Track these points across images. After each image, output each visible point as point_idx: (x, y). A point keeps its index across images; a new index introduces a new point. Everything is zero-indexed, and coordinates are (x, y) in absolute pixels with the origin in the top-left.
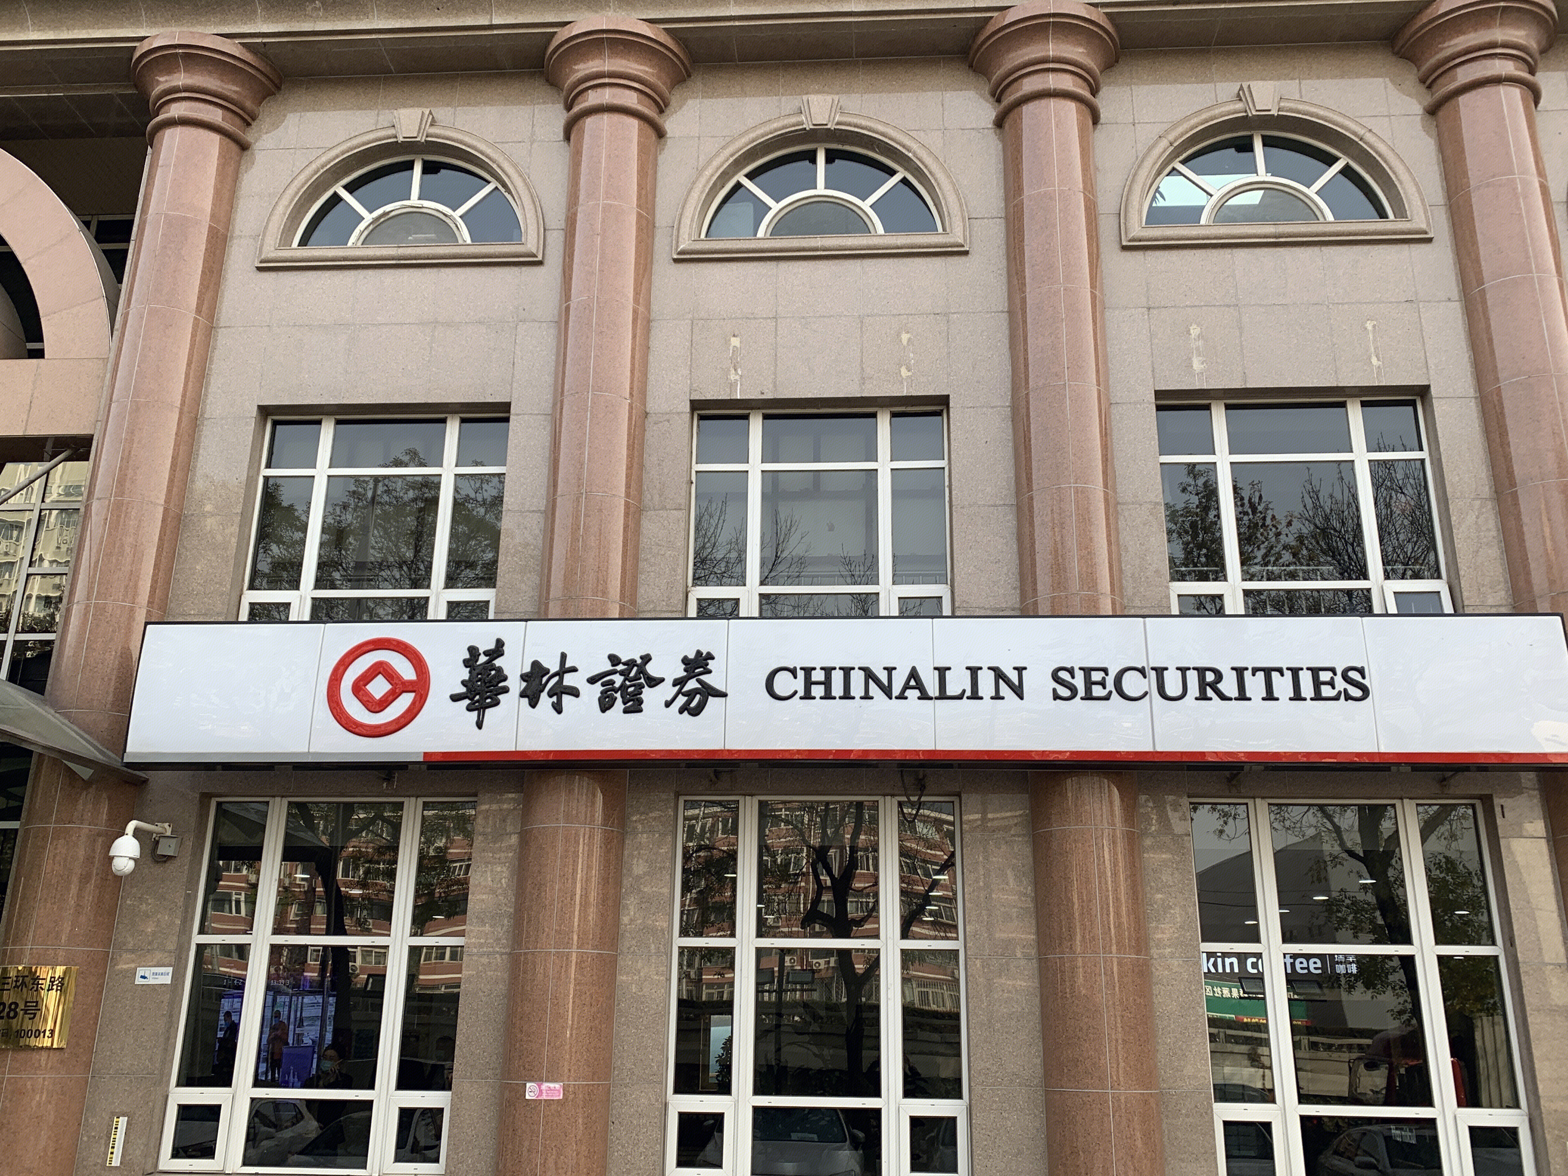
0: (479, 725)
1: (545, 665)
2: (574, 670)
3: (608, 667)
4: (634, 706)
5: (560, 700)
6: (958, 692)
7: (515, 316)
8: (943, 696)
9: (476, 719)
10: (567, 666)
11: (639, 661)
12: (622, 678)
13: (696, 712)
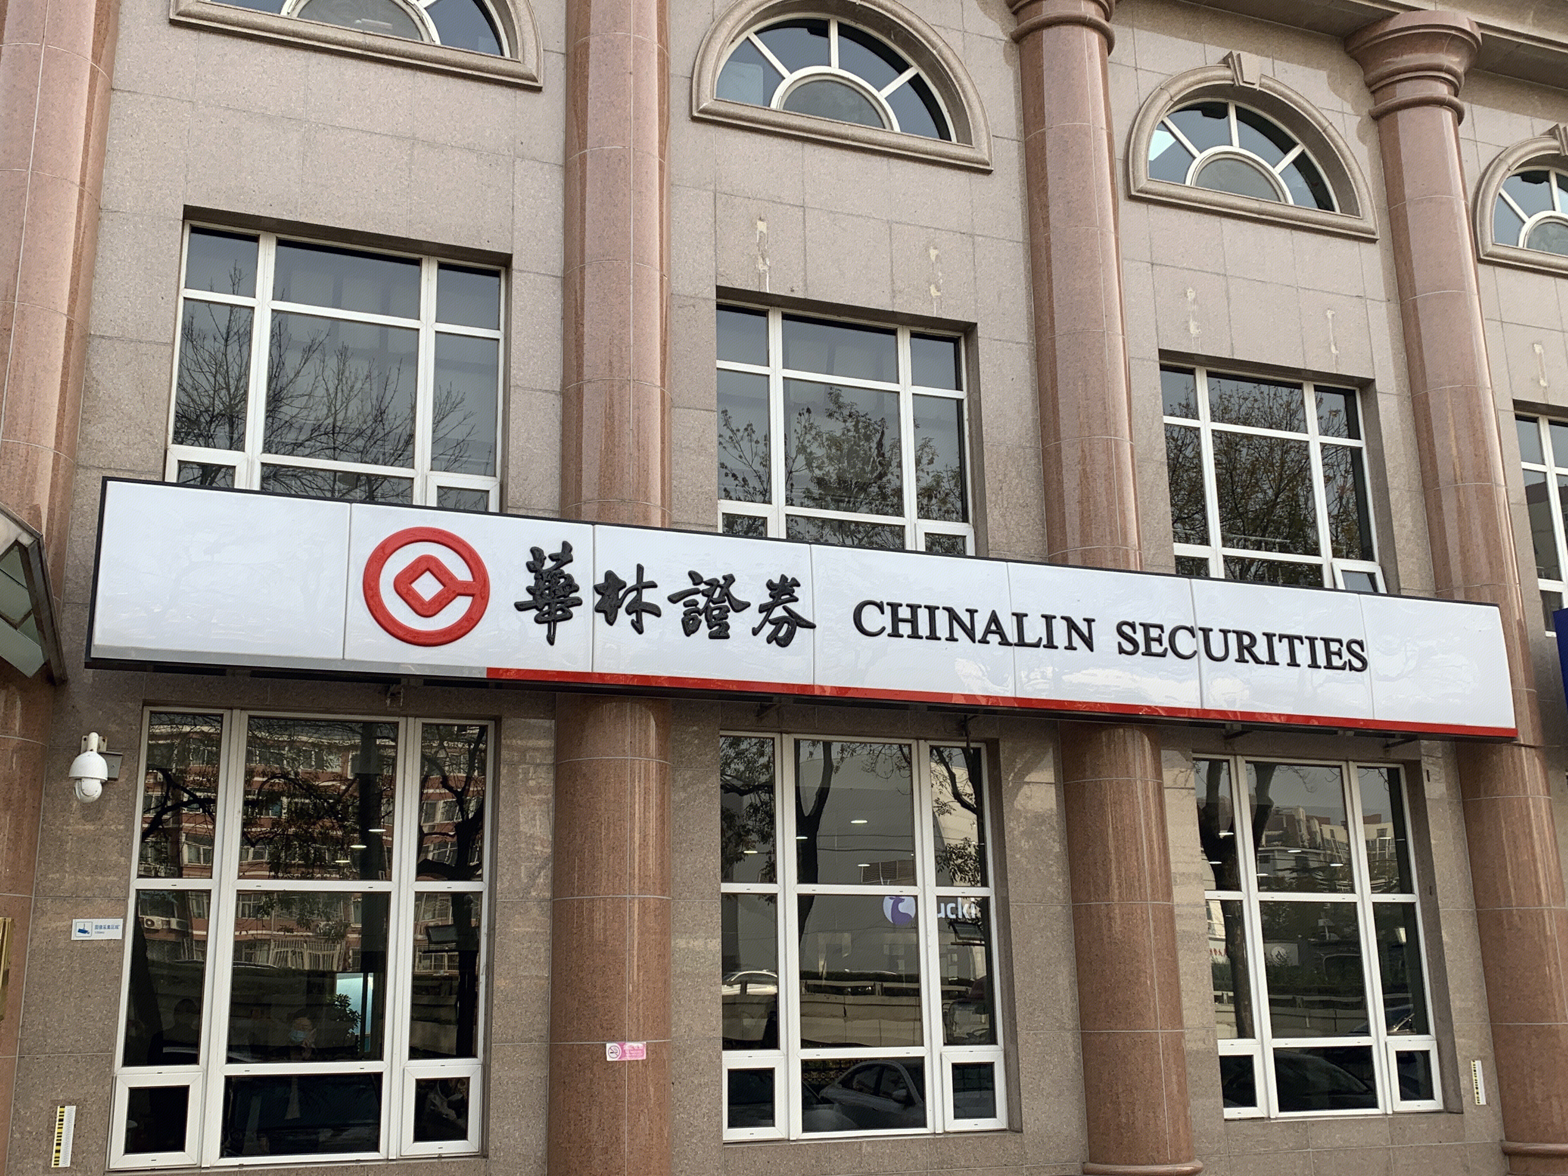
0: (551, 640)
1: (621, 577)
2: (653, 585)
3: (689, 585)
4: (720, 632)
5: (639, 619)
6: (1034, 640)
7: (511, 149)
8: (1021, 643)
9: (546, 633)
10: (645, 580)
11: (722, 582)
12: (706, 599)
13: (784, 643)
